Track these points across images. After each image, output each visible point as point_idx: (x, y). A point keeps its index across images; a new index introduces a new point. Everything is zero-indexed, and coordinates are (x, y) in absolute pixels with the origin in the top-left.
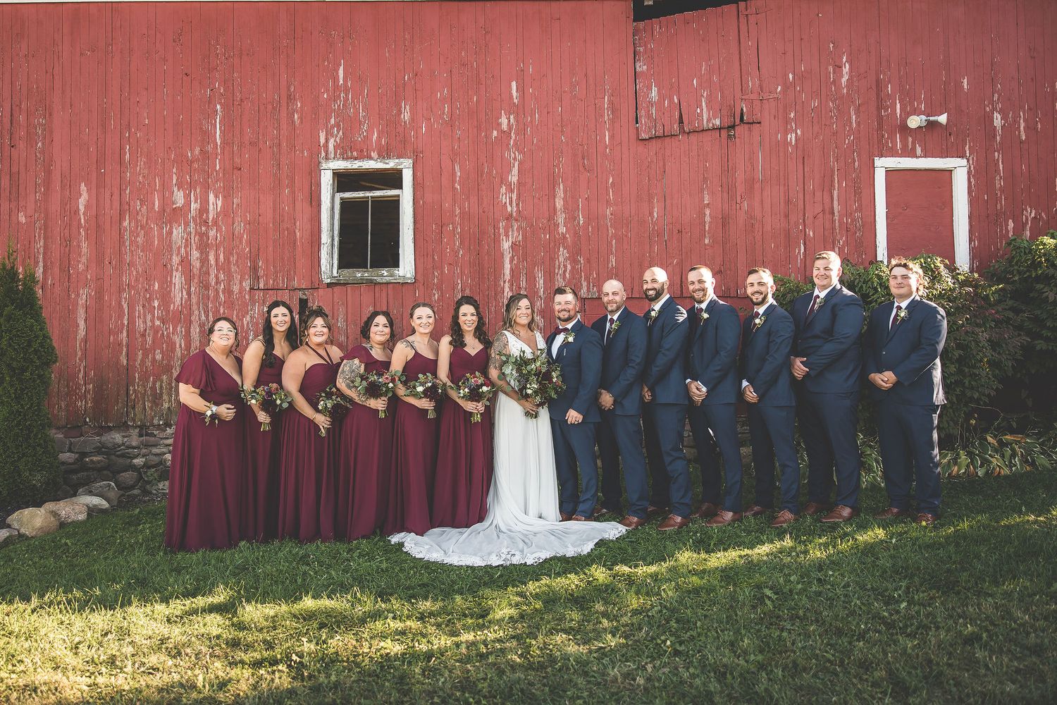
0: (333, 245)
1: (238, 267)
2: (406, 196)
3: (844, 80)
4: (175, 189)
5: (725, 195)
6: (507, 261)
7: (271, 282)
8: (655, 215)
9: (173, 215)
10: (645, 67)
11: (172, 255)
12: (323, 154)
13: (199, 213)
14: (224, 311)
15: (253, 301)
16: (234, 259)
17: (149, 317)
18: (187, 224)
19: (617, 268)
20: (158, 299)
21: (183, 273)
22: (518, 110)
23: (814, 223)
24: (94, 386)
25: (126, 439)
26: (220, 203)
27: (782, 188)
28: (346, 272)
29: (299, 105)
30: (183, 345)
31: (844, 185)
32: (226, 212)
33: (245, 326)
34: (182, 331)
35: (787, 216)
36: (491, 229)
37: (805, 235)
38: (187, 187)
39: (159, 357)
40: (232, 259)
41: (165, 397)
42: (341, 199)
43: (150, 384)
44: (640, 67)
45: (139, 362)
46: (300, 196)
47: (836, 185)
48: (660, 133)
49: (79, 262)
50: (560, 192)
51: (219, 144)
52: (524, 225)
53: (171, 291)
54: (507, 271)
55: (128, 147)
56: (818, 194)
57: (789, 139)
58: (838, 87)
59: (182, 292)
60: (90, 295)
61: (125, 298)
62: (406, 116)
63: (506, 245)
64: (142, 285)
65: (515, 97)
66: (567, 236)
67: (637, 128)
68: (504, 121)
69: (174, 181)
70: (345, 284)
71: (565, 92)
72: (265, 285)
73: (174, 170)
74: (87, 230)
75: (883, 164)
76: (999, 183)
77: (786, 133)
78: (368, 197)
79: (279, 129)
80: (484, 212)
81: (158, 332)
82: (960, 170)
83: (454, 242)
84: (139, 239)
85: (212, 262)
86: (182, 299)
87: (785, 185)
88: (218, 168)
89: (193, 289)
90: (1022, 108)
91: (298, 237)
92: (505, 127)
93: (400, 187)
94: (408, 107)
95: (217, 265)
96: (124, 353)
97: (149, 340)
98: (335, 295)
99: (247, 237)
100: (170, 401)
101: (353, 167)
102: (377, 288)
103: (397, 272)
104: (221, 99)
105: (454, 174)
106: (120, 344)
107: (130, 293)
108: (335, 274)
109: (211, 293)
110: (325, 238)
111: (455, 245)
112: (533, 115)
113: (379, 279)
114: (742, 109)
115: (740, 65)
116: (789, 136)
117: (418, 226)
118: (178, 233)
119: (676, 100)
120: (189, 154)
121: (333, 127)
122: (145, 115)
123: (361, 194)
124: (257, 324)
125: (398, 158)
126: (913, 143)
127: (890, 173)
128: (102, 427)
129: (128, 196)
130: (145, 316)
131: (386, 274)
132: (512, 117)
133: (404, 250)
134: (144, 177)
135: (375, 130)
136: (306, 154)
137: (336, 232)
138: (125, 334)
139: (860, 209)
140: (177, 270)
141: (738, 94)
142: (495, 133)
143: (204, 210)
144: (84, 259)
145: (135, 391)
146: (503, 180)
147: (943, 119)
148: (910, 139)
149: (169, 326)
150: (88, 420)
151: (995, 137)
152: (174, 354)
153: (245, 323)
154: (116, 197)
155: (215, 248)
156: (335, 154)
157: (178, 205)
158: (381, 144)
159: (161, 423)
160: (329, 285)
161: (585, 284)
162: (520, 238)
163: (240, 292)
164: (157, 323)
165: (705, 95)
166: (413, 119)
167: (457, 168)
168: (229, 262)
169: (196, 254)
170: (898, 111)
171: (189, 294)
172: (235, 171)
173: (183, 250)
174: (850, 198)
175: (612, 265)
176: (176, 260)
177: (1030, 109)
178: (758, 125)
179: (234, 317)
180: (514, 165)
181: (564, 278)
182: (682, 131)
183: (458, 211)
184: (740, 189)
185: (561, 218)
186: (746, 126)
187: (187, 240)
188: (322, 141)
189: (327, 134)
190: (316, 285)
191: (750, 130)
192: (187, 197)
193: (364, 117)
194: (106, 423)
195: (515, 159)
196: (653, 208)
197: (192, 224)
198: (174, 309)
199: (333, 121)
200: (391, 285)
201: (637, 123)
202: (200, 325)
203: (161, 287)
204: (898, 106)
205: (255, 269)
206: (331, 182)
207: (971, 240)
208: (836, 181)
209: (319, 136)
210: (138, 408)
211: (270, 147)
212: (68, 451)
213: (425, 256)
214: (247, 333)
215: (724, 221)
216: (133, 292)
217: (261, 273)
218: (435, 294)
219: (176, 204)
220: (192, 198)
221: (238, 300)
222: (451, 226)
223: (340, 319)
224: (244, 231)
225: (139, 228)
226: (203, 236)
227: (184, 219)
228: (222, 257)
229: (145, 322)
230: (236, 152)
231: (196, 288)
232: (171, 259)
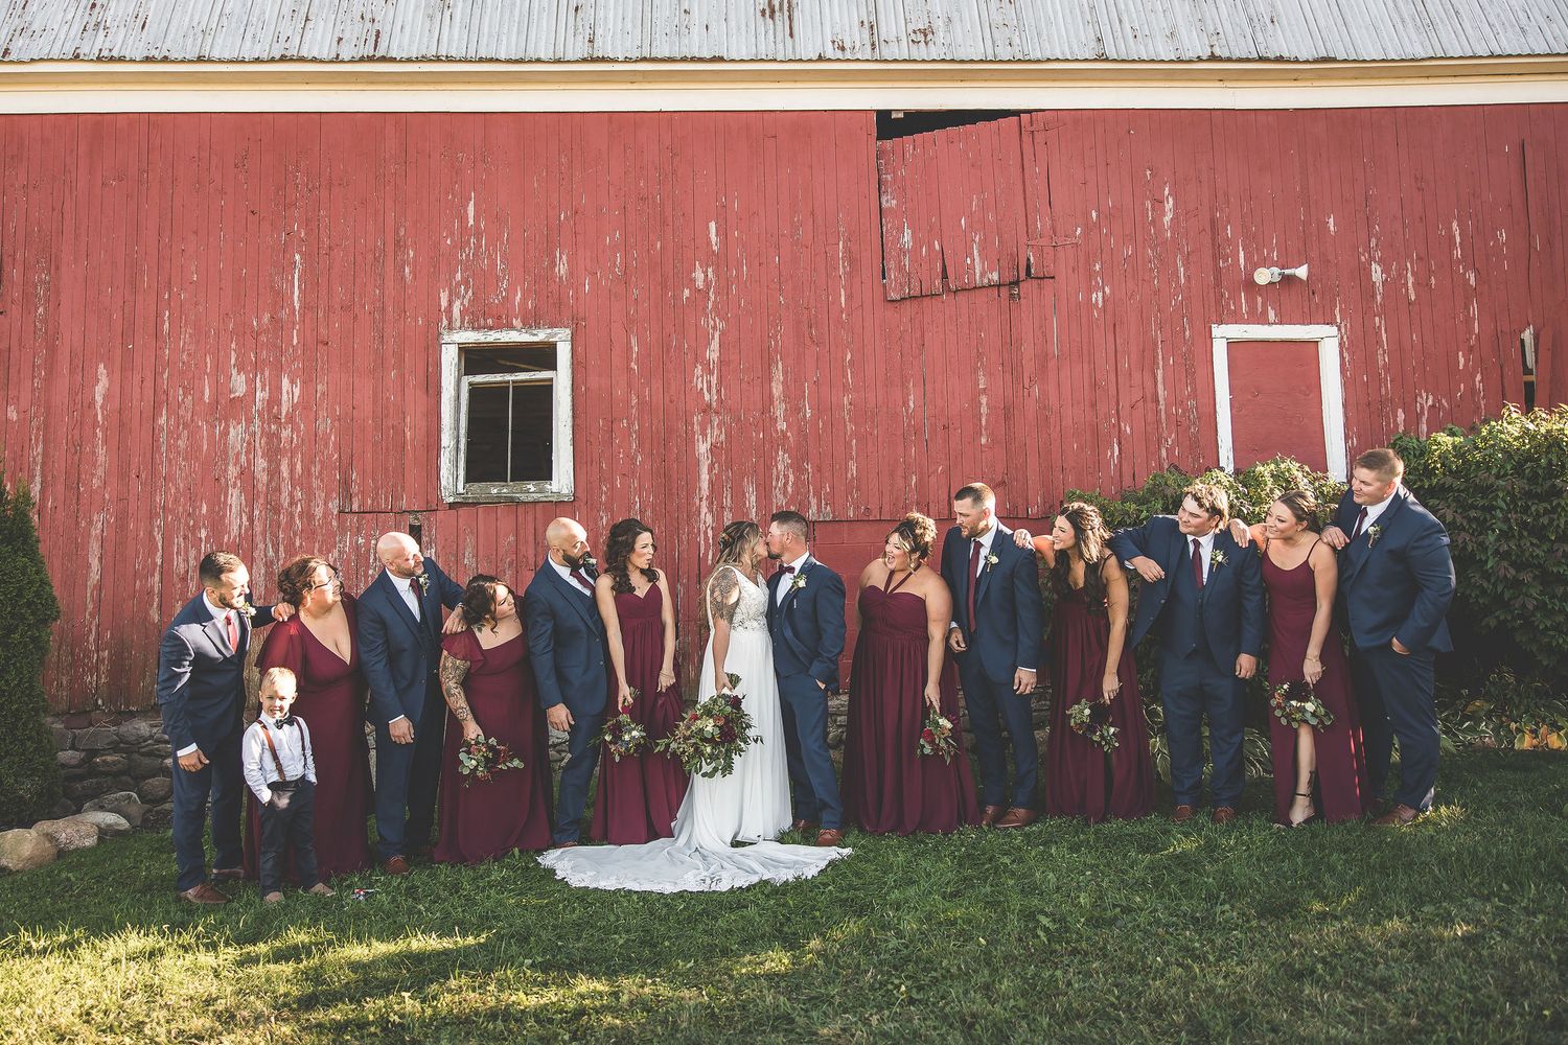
0: (457, 449)
1: (322, 480)
2: (562, 381)
3: (1167, 219)
4: (234, 372)
5: (1008, 376)
6: (704, 470)
7: (369, 502)
8: (912, 405)
9: (229, 408)
10: (894, 202)
11: (227, 465)
12: (445, 322)
13: (268, 404)
14: (301, 544)
15: (343, 529)
16: (315, 470)
17: (192, 553)
18: (250, 421)
19: (858, 479)
20: (206, 528)
21: (243, 490)
22: (719, 261)
23: (1131, 415)
24: (110, 653)
26: (297, 392)
27: (1086, 366)
28: (476, 487)
29: (411, 253)
31: (1171, 362)
32: (306, 405)
35: (1093, 405)
36: (681, 426)
37: (1119, 432)
38: (252, 369)
40: (313, 470)
42: (470, 384)
44: (887, 201)
46: (411, 381)
47: (1161, 363)
48: (918, 293)
49: (93, 475)
50: (778, 375)
51: (297, 308)
52: (728, 419)
53: (225, 515)
54: (705, 485)
55: (167, 314)
56: (1137, 376)
57: (1094, 299)
58: (1160, 230)
59: (241, 516)
60: (108, 522)
61: (159, 527)
62: (562, 269)
63: (703, 448)
64: (184, 506)
65: (713, 243)
66: (789, 434)
67: (884, 286)
68: (699, 276)
69: (233, 361)
70: (475, 504)
71: (783, 235)
72: (359, 507)
73: (233, 346)
74: (105, 430)
75: (1222, 334)
76: (1382, 359)
77: (1090, 291)
78: (508, 382)
79: (382, 288)
80: (671, 402)
82: (1328, 341)
83: (630, 443)
84: (180, 442)
85: (285, 473)
86: (240, 527)
87: (1089, 362)
88: (295, 341)
89: (256, 512)
90: (1409, 256)
91: (408, 438)
92: (700, 284)
93: (554, 368)
94: (564, 257)
95: (292, 478)
96: (155, 605)
97: (192, 586)
98: (460, 520)
99: (335, 438)
101: (488, 340)
102: (521, 509)
103: (549, 487)
104: (301, 247)
105: (629, 349)
106: (150, 593)
107: (166, 518)
108: (461, 489)
109: (283, 518)
110: (447, 439)
111: (631, 447)
112: (739, 267)
113: (523, 497)
114: (1028, 259)
115: (1025, 199)
116: (1094, 295)
117: (578, 421)
118: (236, 433)
119: (937, 247)
120: (255, 323)
121: (458, 285)
122: (193, 268)
123: (498, 378)
124: (349, 561)
125: (551, 326)
126: (1264, 305)
127: (1233, 345)
128: (120, 713)
129: (166, 382)
130: (186, 552)
131: (533, 489)
132: (710, 270)
133: (558, 456)
134: (189, 355)
135: (519, 289)
136: (420, 322)
137: (463, 431)
138: (157, 577)
139: (1194, 395)
140: (234, 486)
141: (1023, 239)
142: (687, 292)
143: (274, 400)
144: (100, 472)
146: (698, 358)
147: (1302, 272)
148: (1259, 299)
150: (100, 702)
151: (1374, 296)
154: (149, 383)
155: (289, 455)
156: (462, 322)
157: (237, 394)
158: (527, 308)
160: (452, 506)
161: (814, 501)
162: (723, 437)
163: (326, 514)
165: (977, 239)
166: (571, 273)
167: (634, 341)
168: (309, 474)
169: (261, 464)
170: (1242, 261)
171: (251, 520)
172: (320, 346)
173: (243, 458)
174: (1180, 380)
175: (852, 475)
176: (233, 471)
177: (1420, 258)
178: (1051, 280)
180: (713, 336)
181: (785, 493)
182: (946, 288)
183: (634, 401)
184: (1029, 367)
185: (779, 410)
186: (1035, 283)
187: (249, 443)
188: (444, 303)
189: (450, 295)
190: (433, 506)
191: (1040, 288)
192: (251, 382)
193: (503, 270)
194: (127, 706)
195: (714, 328)
196: (908, 395)
197: (257, 421)
198: (229, 540)
199: (459, 276)
200: (541, 505)
201: (884, 278)
202: (266, 564)
203: (211, 510)
204: (1242, 254)
205: (346, 483)
206: (456, 360)
207: (1347, 437)
208: (1160, 357)
209: (440, 298)
211: (370, 313)
212: (70, 749)
213: (589, 464)
215: (1007, 413)
216: (170, 517)
217: (355, 489)
218: (602, 518)
219: (234, 393)
220: (258, 385)
221: (321, 528)
222: (625, 421)
223: (467, 554)
224: (331, 430)
225: (181, 427)
226: (273, 438)
227: (246, 414)
228: (299, 467)
229: (186, 560)
230: (321, 320)
231: (261, 512)
232: (226, 471)
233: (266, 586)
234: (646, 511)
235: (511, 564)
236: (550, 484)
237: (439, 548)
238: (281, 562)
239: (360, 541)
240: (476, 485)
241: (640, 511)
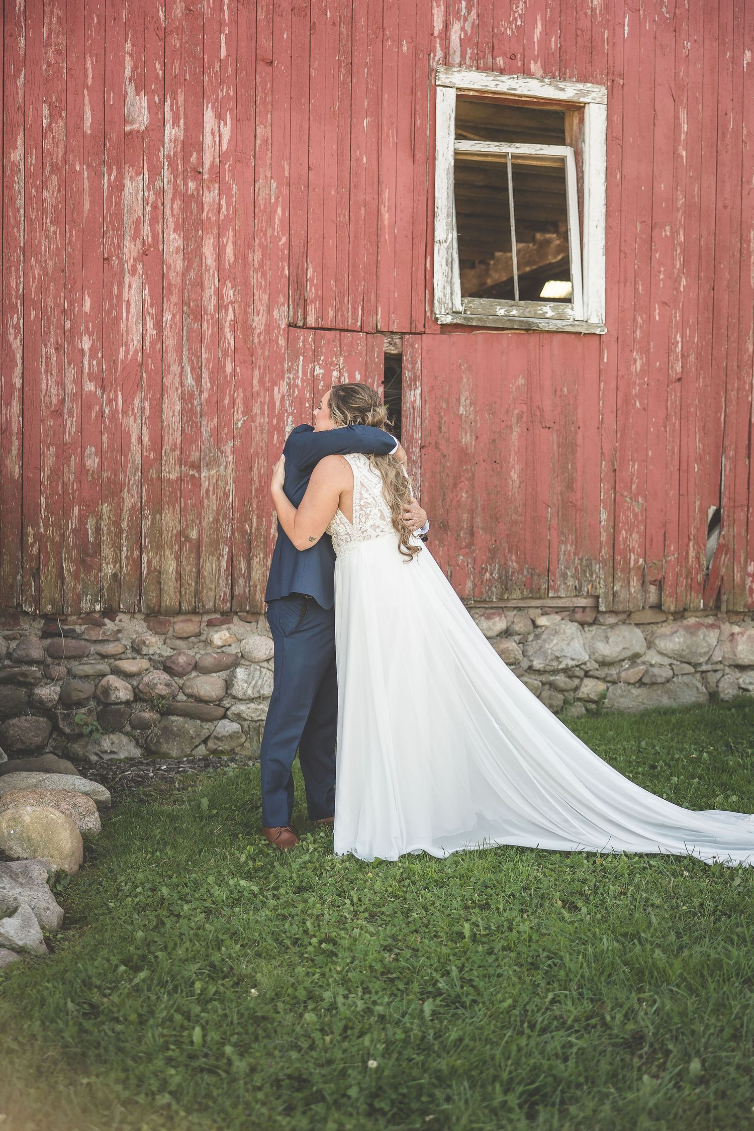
1: (264, 275)
4: (131, 89)
7: (331, 313)
9: (125, 148)
11: (121, 237)
12: (439, 54)
13: (183, 147)
14: (234, 370)
15: (294, 353)
16: (254, 258)
17: (70, 373)
18: (155, 172)
20: (90, 334)
21: (147, 279)
25: (13, 645)
26: (226, 132)
28: (480, 304)
30: (146, 439)
32: (239, 155)
33: (278, 404)
34: (143, 409)
36: (736, 243)
38: (156, 87)
39: (92, 463)
40: (251, 258)
41: (107, 551)
42: (456, 152)
43: (73, 524)
45: (48, 471)
46: (391, 137)
53: (119, 318)
59: (144, 320)
61: (17, 327)
64: (55, 298)
69: (128, 72)
70: (474, 328)
72: (317, 320)
73: (128, 46)
78: (505, 156)
80: (725, 207)
81: (90, 408)
83: (673, 259)
84: (46, 194)
85: (210, 259)
86: (143, 336)
88: (223, 53)
89: (168, 316)
91: (386, 222)
93: (573, 140)
95: (219, 268)
96: (13, 452)
97: (71, 424)
98: (454, 349)
99: (283, 211)
100: (117, 560)
101: (499, 89)
103: (569, 312)
105: (677, 126)
107: (26, 314)
108: (457, 305)
109: (208, 330)
111: (674, 267)
113: (537, 323)
118: (135, 189)
120: (161, 15)
123: (492, 147)
124: (301, 401)
125: (583, 79)
129: (21, 92)
130: (61, 370)
131: (550, 314)
134: (58, 52)
135: (539, 17)
136: (405, 48)
138: (15, 408)
140: (133, 272)
142: (747, 56)
143: (192, 143)
145: (38, 537)
149: (116, 396)
152: (126, 456)
153: (277, 397)
155: (215, 231)
156: (463, 56)
157: (136, 126)
158: (548, 48)
159: (98, 608)
160: (446, 328)
163: (269, 327)
164: (90, 387)
166: (607, 5)
167: (683, 116)
168: (246, 263)
169: (174, 241)
171: (159, 325)
172: (261, 66)
173: (146, 229)
176: (130, 249)
179: (255, 382)
183: (681, 201)
187: (155, 207)
188: (438, 25)
189: (447, 13)
190: (422, 326)
192: (156, 109)
197: (166, 173)
198: (126, 356)
200: (560, 336)
202: (182, 398)
203: (97, 306)
205: (297, 283)
206: (453, 113)
209: (432, 15)
210: (48, 575)
211: (334, 24)
213: (622, 284)
214: (280, 418)
216: (33, 314)
217: (311, 292)
218: (635, 361)
219: (131, 123)
220: (168, 115)
221: (263, 348)
222: (668, 228)
223: (463, 399)
224: (277, 198)
225: (48, 169)
226: (192, 203)
227: (148, 158)
228: (229, 250)
229: (61, 384)
230: (262, 24)
231: (174, 316)
232: (119, 247)
233: (183, 431)
234: (688, 356)
235: (520, 417)
236: (572, 309)
237: (426, 389)
238: (205, 395)
239: (318, 371)
240: (477, 301)
241: (683, 355)
